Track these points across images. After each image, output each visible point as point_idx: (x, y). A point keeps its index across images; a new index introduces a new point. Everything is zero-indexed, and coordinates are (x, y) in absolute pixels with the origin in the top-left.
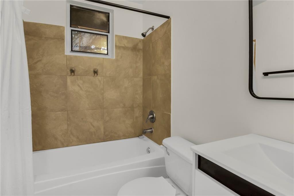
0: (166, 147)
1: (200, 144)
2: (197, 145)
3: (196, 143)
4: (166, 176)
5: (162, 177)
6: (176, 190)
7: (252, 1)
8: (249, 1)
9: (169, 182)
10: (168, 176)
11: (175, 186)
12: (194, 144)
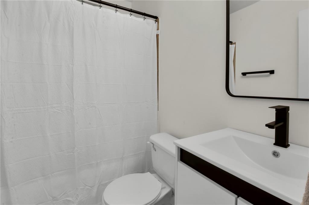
0: (153, 143)
1: (183, 138)
2: (180, 139)
3: (179, 138)
4: (153, 172)
5: (149, 172)
6: (161, 184)
7: (229, 1)
8: (227, 1)
9: (155, 177)
10: (155, 172)
11: (160, 180)
12: (177, 138)
